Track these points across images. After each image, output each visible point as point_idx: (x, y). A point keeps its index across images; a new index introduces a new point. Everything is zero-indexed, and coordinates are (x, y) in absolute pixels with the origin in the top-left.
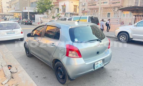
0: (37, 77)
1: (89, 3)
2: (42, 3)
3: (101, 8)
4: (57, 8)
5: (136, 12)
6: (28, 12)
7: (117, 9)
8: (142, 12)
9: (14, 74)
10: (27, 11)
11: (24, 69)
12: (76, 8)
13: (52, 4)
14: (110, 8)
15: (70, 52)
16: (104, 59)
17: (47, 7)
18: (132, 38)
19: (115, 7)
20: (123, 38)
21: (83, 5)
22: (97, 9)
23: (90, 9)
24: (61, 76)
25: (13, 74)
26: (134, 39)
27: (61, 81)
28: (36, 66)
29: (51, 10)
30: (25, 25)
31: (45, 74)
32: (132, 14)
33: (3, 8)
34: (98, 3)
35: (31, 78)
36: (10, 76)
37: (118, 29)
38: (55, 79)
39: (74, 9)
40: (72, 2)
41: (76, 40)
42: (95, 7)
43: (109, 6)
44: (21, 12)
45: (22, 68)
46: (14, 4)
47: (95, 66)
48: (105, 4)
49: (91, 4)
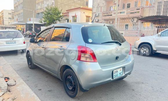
0: (40, 90)
1: (103, 14)
2: (49, 13)
3: (118, 19)
4: (67, 20)
5: (158, 23)
6: (33, 24)
7: (136, 20)
8: (165, 23)
9: (12, 87)
10: (31, 22)
11: (25, 81)
12: (88, 19)
13: (61, 14)
14: (129, 18)
15: (82, 55)
16: (125, 67)
17: (55, 17)
18: (156, 50)
19: (133, 18)
20: (145, 50)
21: (97, 15)
22: (113, 20)
23: (105, 20)
24: (71, 87)
25: (10, 87)
26: (158, 52)
27: (70, 94)
28: (40, 79)
29: (59, 21)
30: (29, 37)
31: (50, 86)
32: (154, 25)
33: (5, 19)
34: (115, 13)
35: (33, 90)
36: (6, 88)
37: (138, 40)
38: (63, 92)
39: (86, 20)
40: (84, 13)
41: (90, 41)
42: (111, 17)
43: (127, 16)
44: (25, 23)
45: (22, 80)
46: (17, 15)
47: (114, 75)
48: (122, 14)
49: (106, 15)
